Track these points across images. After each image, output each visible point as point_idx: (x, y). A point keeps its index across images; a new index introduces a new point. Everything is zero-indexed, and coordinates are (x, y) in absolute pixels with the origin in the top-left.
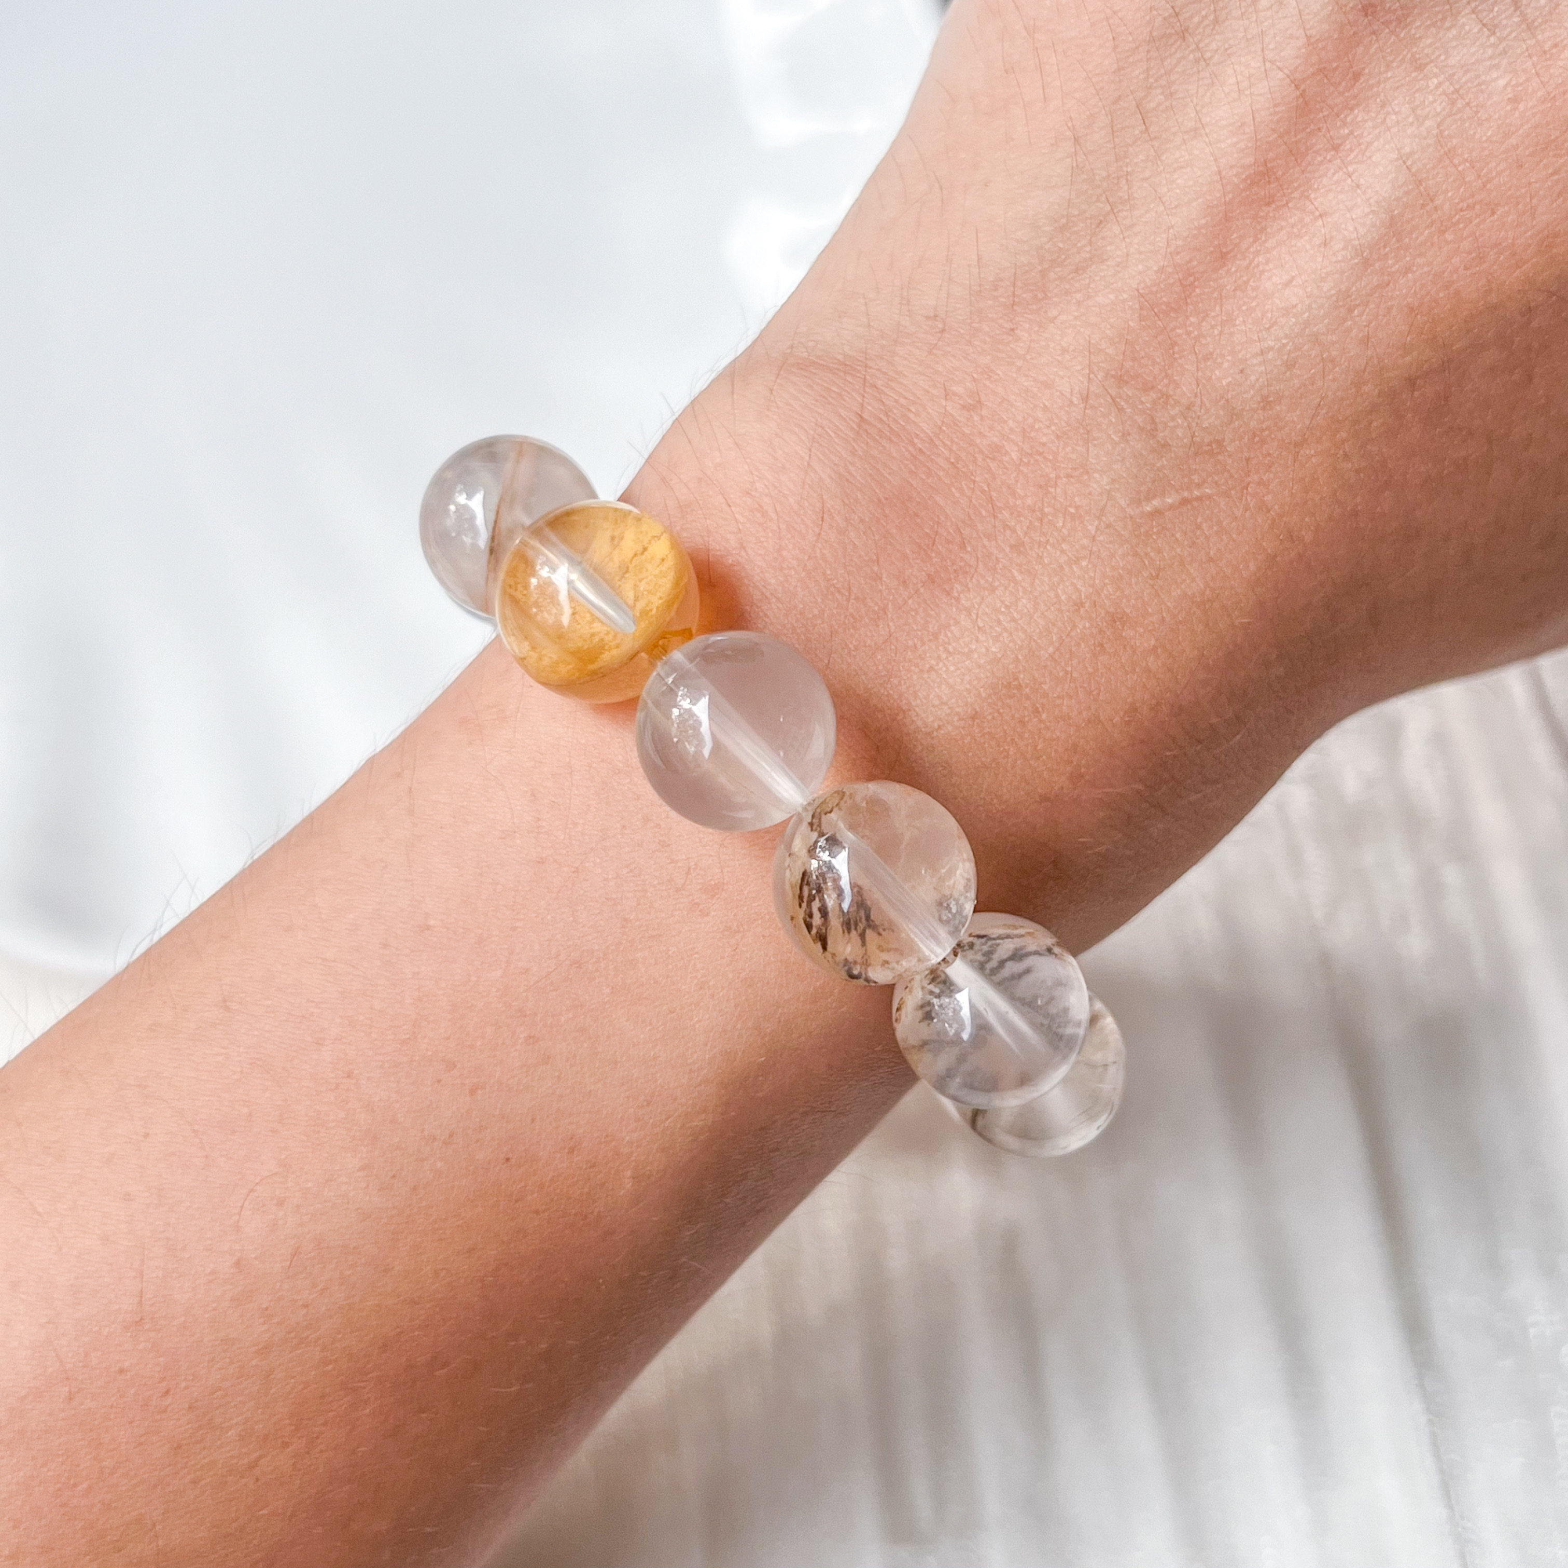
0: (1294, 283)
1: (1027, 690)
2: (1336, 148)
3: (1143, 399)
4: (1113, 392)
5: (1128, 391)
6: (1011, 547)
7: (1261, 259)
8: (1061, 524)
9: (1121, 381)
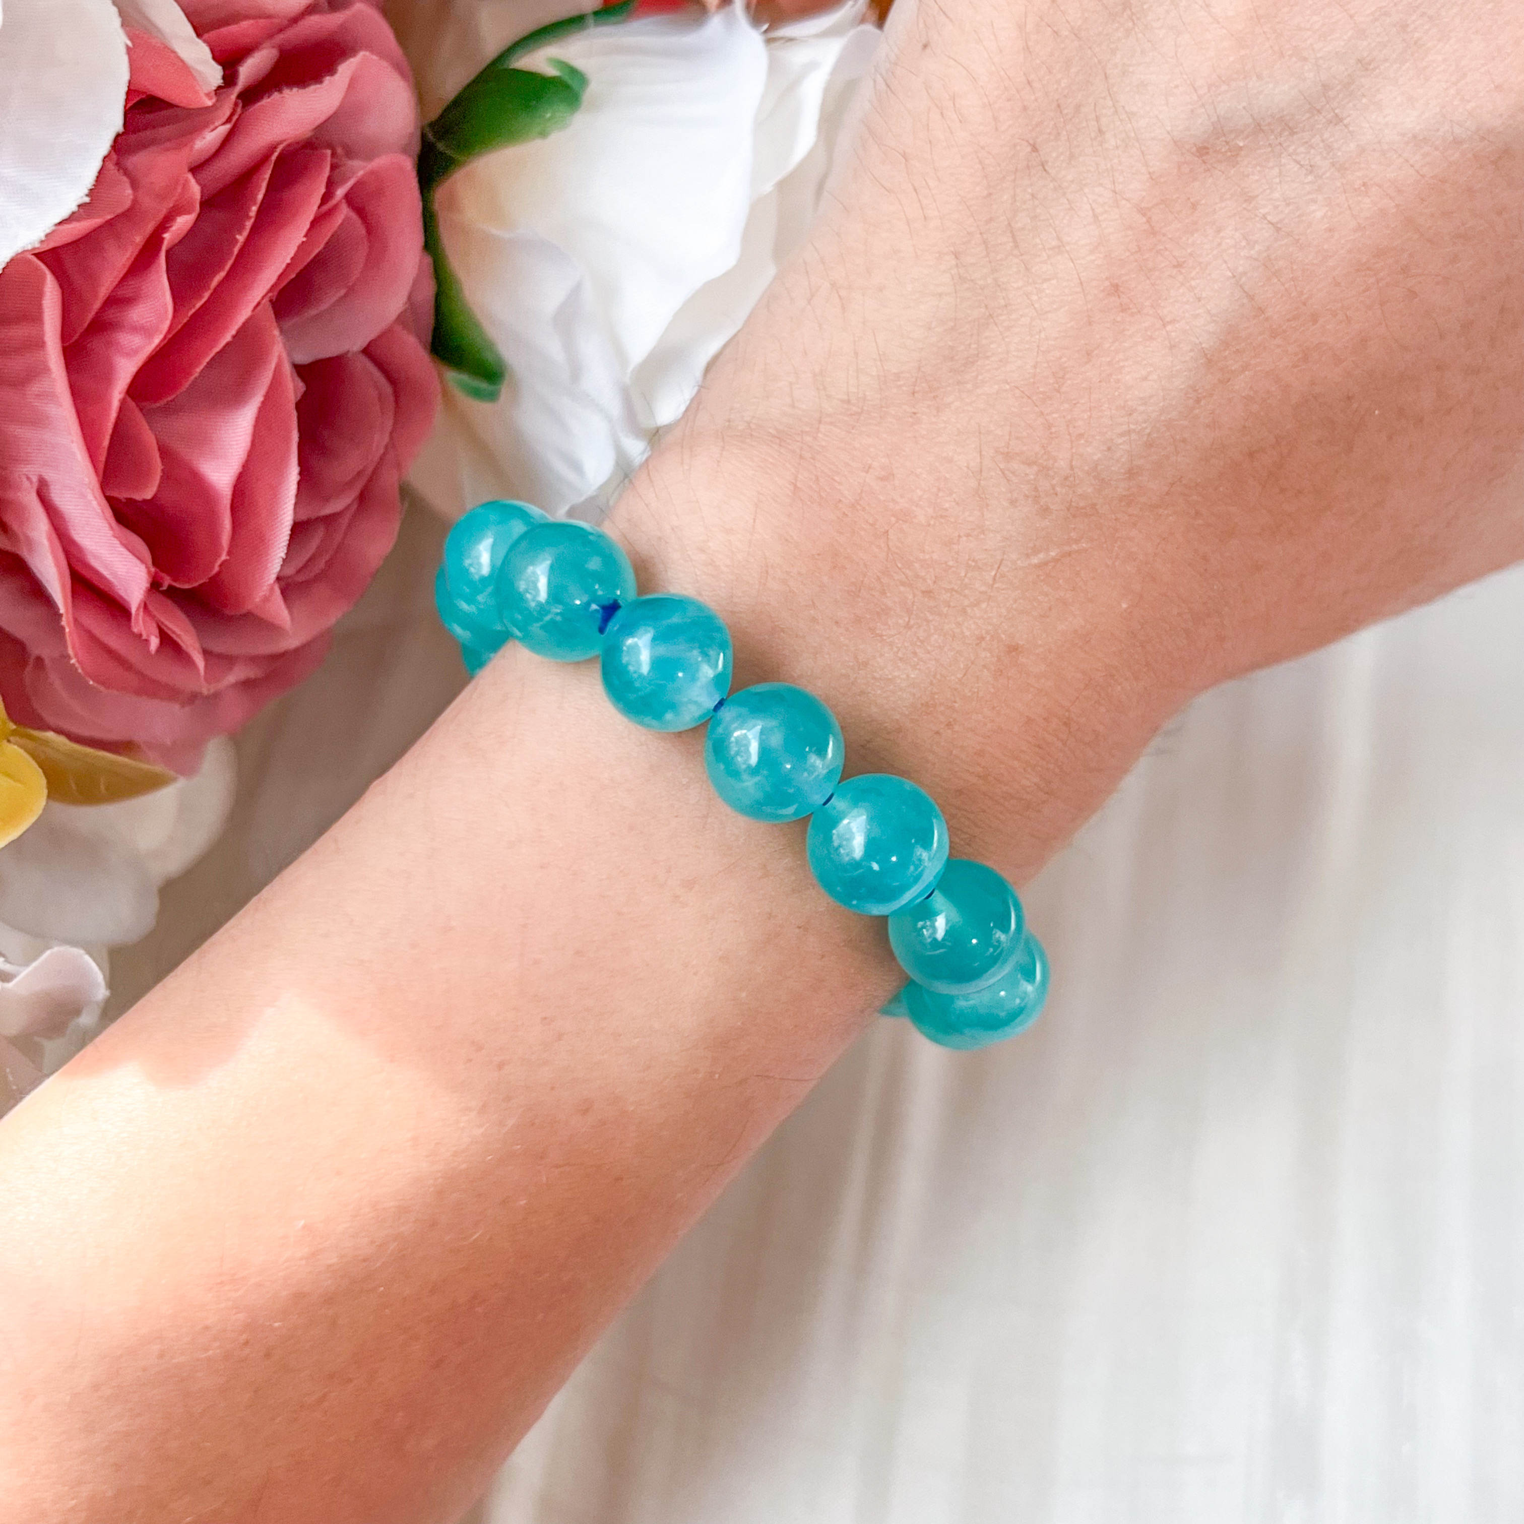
0: (1150, 378)
1: (942, 708)
2: (1179, 265)
3: (1028, 471)
4: (1002, 466)
5: (1015, 465)
6: (923, 592)
7: (1121, 356)
8: (963, 574)
9: (1008, 456)
